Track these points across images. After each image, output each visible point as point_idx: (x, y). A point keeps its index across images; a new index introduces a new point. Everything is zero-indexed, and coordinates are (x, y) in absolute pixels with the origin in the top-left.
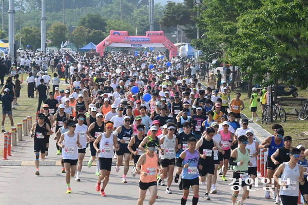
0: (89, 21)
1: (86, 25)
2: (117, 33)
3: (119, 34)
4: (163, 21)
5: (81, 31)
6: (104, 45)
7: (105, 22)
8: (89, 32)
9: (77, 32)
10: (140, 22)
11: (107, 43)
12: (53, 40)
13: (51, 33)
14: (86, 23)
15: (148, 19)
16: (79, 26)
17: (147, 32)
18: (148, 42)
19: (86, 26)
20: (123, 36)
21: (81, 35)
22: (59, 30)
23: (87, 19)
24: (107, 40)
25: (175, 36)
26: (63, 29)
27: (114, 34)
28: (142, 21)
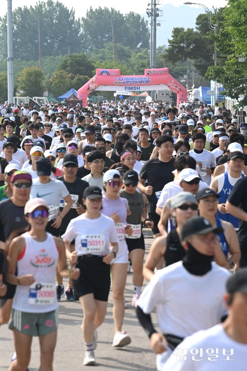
0: (71, 64)
1: (68, 69)
2: (106, 72)
3: (108, 74)
4: (166, 53)
5: (62, 77)
6: (88, 89)
7: (93, 64)
8: (72, 78)
9: (56, 78)
10: (138, 68)
11: (92, 86)
12: (25, 90)
13: (23, 81)
14: (67, 67)
15: (149, 64)
16: (59, 70)
17: (146, 70)
18: (147, 83)
19: (67, 71)
20: (114, 76)
21: (61, 83)
22: (33, 76)
23: (69, 62)
24: (92, 82)
25: (184, 81)
26: (38, 75)
27: (101, 74)
28: (142, 67)
